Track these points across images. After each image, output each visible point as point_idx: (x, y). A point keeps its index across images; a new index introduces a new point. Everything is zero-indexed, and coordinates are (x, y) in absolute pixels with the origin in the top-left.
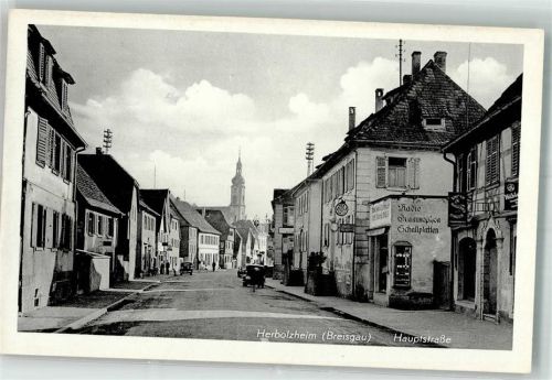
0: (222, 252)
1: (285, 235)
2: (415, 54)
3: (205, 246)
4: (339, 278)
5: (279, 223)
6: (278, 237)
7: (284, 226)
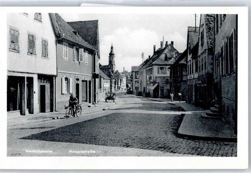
0: (111, 86)
1: (136, 81)
2: (167, 42)
3: (105, 84)
4: (151, 93)
5: (134, 77)
6: (134, 82)
7: (136, 78)
